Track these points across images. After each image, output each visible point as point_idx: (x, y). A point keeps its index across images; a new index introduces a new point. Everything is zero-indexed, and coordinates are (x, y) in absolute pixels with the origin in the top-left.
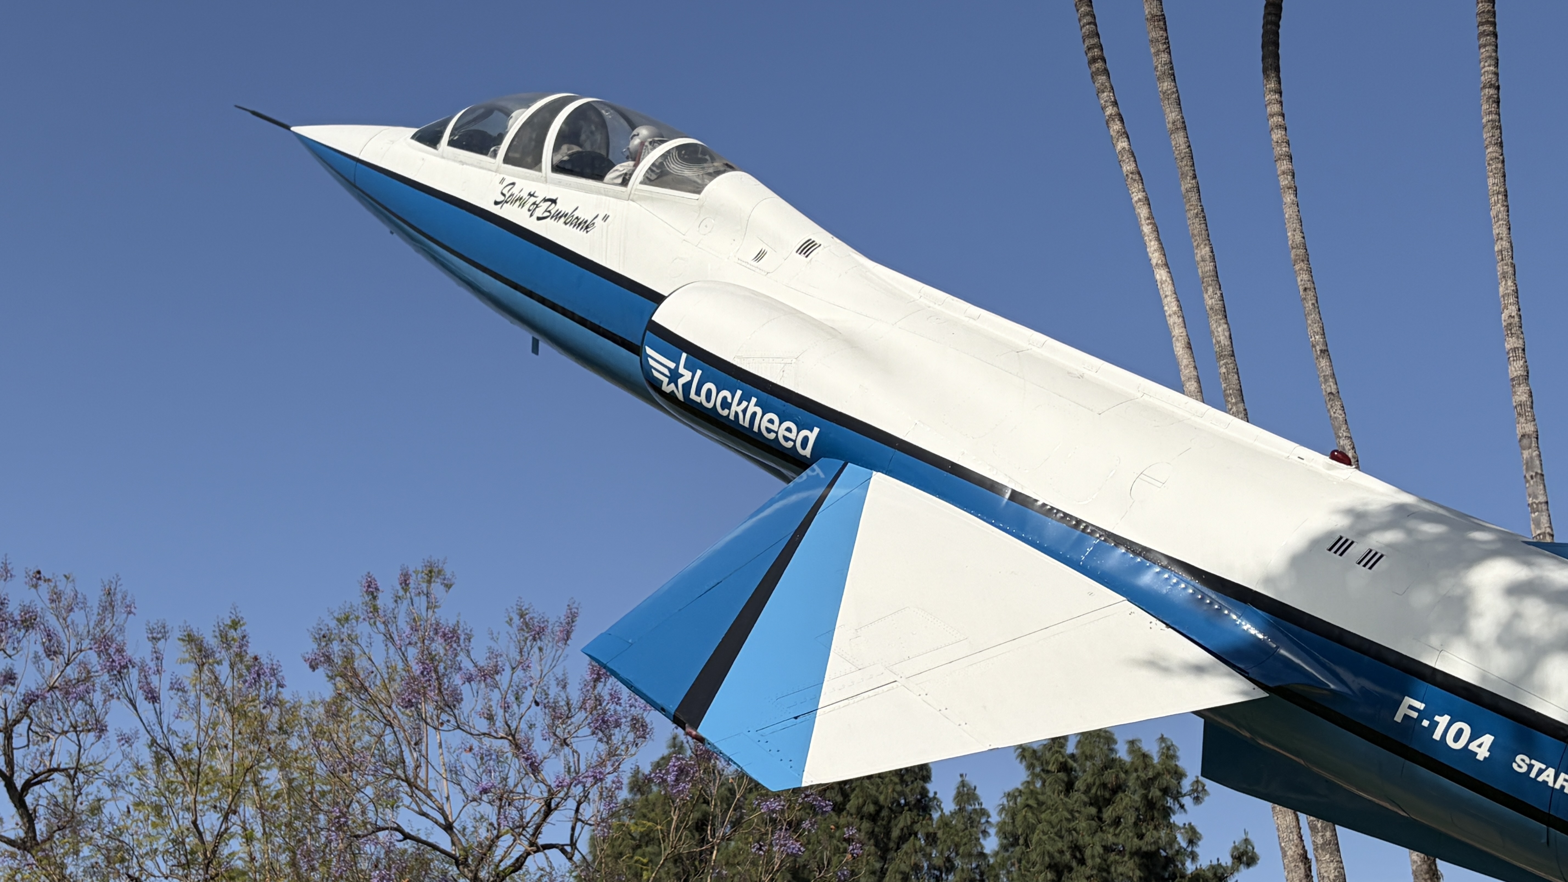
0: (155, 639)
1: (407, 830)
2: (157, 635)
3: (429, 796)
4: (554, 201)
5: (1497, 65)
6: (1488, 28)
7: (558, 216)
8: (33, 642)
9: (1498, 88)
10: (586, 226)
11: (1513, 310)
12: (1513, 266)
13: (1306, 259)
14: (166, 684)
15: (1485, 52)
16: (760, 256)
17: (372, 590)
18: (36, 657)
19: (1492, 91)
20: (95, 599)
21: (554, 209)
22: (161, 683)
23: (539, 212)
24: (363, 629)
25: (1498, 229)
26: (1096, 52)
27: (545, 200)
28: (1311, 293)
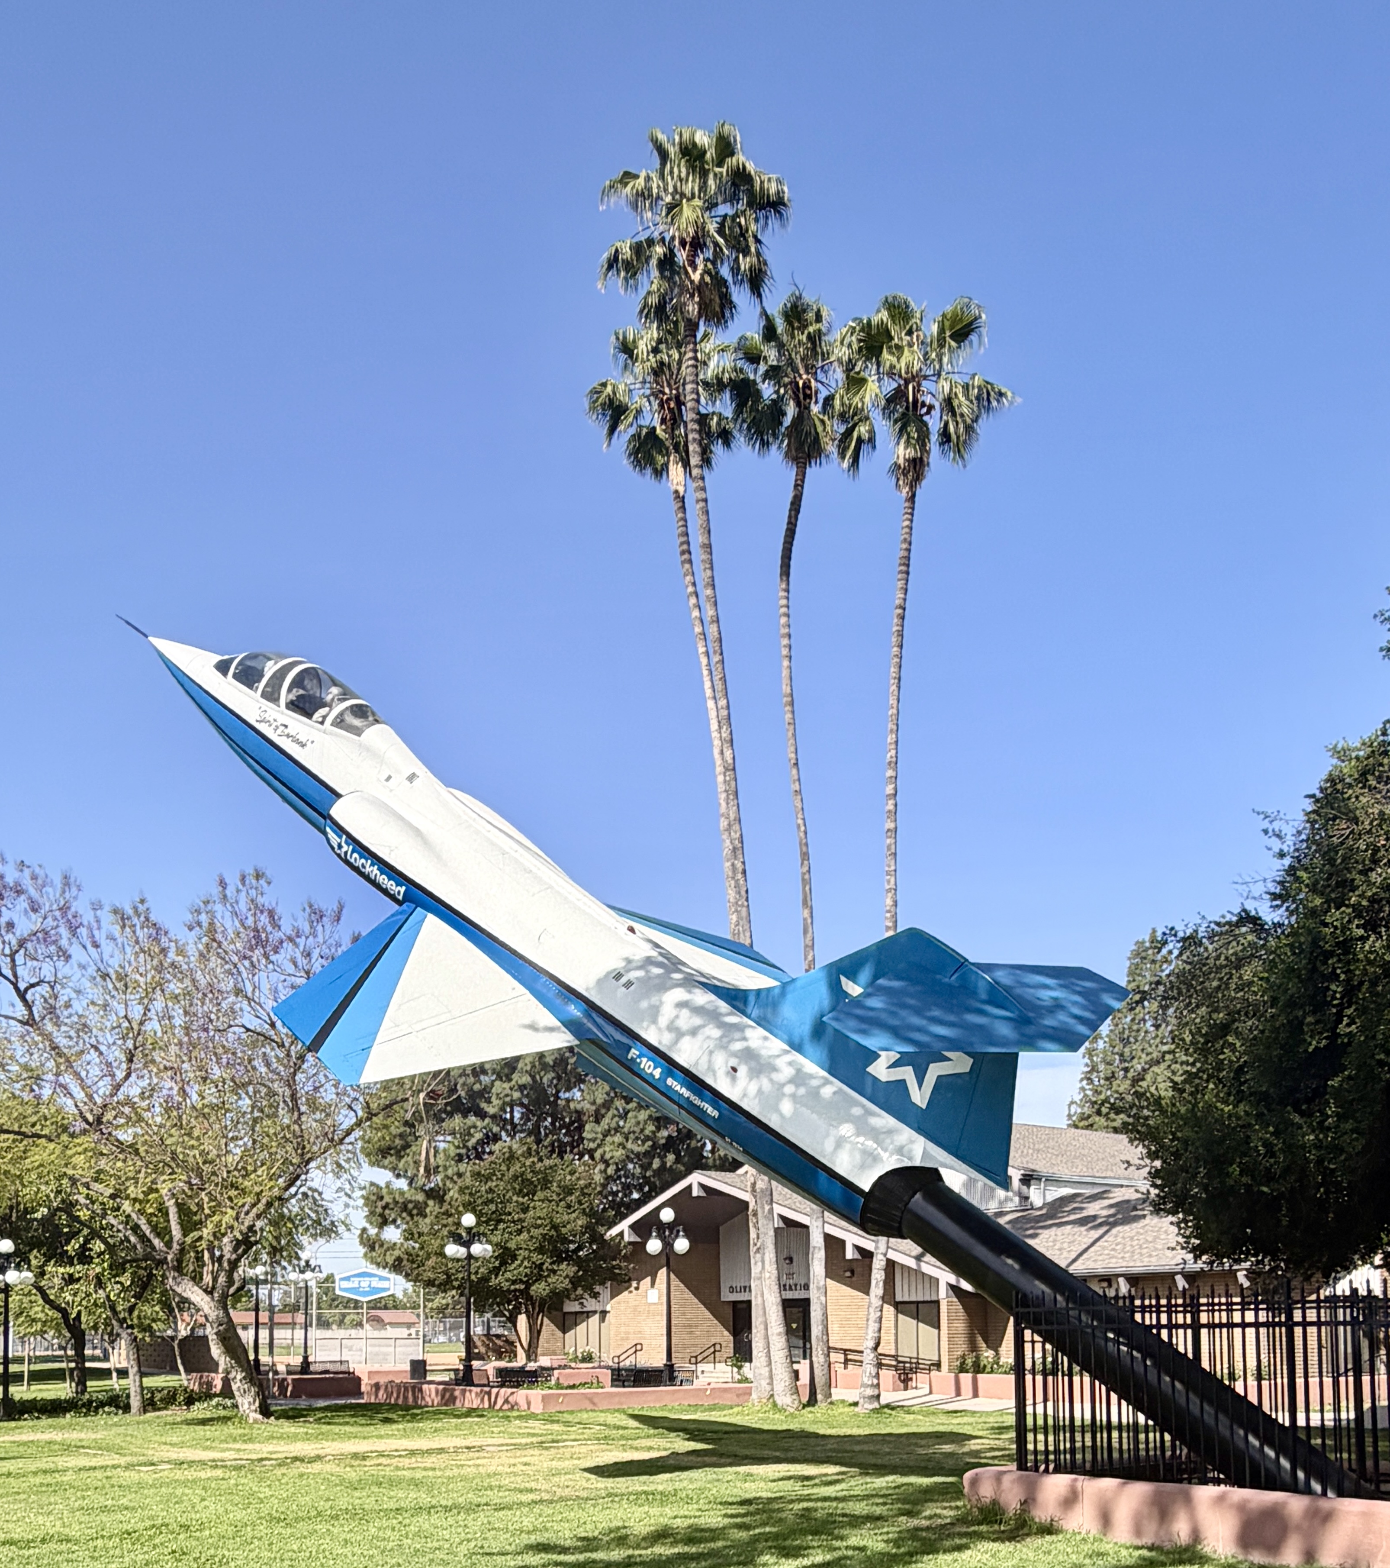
0: (95, 909)
1: (248, 1026)
2: (96, 906)
3: (261, 1007)
4: (286, 727)
5: (906, 594)
6: (903, 568)
7: (288, 736)
8: (22, 903)
9: (904, 609)
10: (303, 745)
11: (893, 752)
12: (897, 725)
13: (792, 704)
14: (104, 936)
15: (901, 584)
16: (389, 778)
17: (223, 884)
18: (26, 910)
19: (900, 611)
20: (58, 881)
21: (286, 731)
22: (99, 936)
23: (279, 732)
24: (218, 908)
25: (892, 701)
26: (685, 547)
27: (282, 725)
28: (792, 727)
